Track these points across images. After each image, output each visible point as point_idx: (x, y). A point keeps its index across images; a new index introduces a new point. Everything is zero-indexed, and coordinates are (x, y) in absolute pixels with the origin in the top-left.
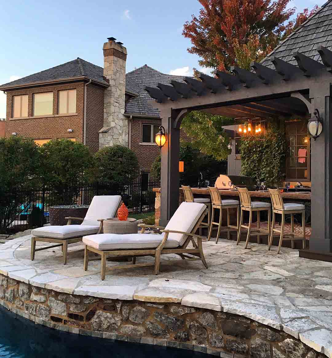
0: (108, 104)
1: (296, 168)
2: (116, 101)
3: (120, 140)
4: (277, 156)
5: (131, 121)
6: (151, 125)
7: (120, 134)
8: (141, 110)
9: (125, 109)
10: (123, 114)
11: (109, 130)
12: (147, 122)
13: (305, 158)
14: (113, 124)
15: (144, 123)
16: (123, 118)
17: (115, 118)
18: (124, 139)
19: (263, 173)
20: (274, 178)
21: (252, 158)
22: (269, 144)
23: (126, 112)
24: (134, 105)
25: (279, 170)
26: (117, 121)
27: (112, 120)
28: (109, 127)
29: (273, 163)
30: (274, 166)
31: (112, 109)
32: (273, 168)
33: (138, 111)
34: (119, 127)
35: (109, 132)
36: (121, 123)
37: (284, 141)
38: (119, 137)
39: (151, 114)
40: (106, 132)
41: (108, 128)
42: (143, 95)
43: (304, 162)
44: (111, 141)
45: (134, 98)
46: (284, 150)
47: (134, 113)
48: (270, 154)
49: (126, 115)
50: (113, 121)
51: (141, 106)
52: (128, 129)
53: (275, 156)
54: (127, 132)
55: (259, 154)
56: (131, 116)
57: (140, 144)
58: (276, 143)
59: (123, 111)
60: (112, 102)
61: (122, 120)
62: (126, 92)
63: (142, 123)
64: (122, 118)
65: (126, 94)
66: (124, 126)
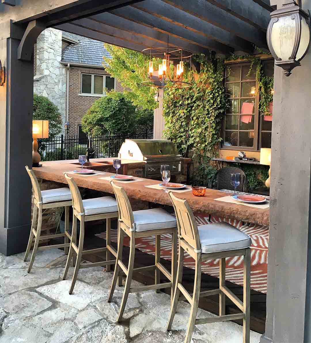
0: (41, 50)
1: (238, 131)
2: (50, 46)
3: (56, 90)
4: (212, 113)
5: (68, 69)
6: (92, 75)
7: (56, 84)
8: (80, 58)
9: (62, 56)
10: (60, 62)
11: (41, 78)
12: (86, 71)
13: (251, 117)
14: (46, 72)
15: (84, 72)
16: (60, 66)
17: (50, 65)
18: (61, 89)
19: (192, 137)
20: (206, 144)
21: (178, 114)
22: (201, 94)
23: (63, 60)
24: (72, 52)
25: (214, 132)
26: (51, 69)
27: (45, 67)
28: (42, 75)
29: (205, 123)
30: (207, 127)
31: (46, 55)
32: (206, 129)
33: (77, 59)
34: (54, 76)
35: (42, 80)
36: (57, 72)
37: (222, 90)
38: (54, 86)
39: (91, 63)
40: (38, 81)
41: (40, 76)
42: (84, 42)
43: (250, 121)
44: (44, 91)
45: (74, 45)
46: (221, 104)
47: (72, 61)
48: (202, 109)
49: (63, 62)
50: (46, 69)
51: (81, 54)
52: (65, 79)
53: (209, 112)
54: (65, 81)
55: (186, 110)
56: (69, 65)
57: (80, 95)
58: (211, 94)
59: (59, 59)
60: (45, 47)
61: (59, 68)
62: (62, 37)
63: (82, 73)
64: (58, 66)
65: (63, 40)
66: (61, 75)
